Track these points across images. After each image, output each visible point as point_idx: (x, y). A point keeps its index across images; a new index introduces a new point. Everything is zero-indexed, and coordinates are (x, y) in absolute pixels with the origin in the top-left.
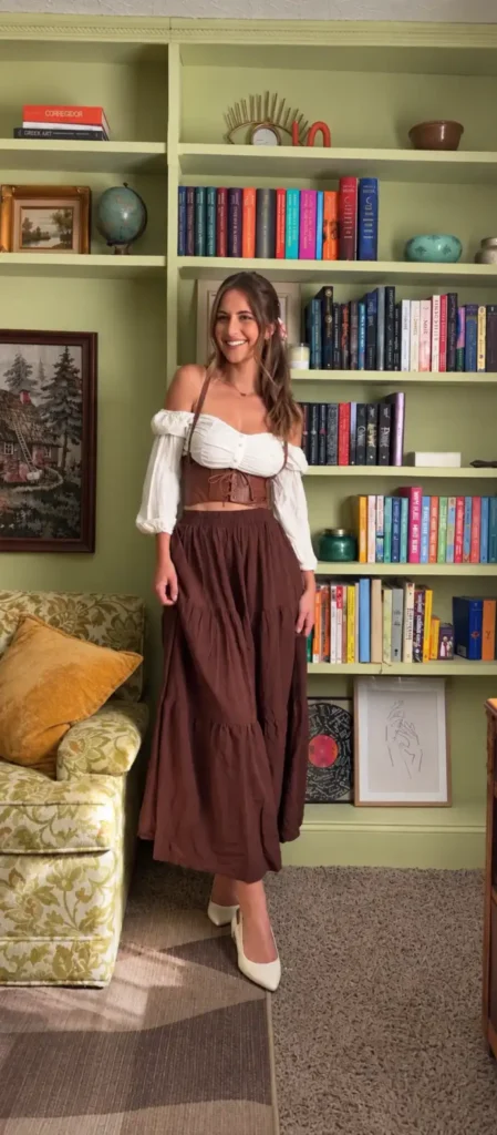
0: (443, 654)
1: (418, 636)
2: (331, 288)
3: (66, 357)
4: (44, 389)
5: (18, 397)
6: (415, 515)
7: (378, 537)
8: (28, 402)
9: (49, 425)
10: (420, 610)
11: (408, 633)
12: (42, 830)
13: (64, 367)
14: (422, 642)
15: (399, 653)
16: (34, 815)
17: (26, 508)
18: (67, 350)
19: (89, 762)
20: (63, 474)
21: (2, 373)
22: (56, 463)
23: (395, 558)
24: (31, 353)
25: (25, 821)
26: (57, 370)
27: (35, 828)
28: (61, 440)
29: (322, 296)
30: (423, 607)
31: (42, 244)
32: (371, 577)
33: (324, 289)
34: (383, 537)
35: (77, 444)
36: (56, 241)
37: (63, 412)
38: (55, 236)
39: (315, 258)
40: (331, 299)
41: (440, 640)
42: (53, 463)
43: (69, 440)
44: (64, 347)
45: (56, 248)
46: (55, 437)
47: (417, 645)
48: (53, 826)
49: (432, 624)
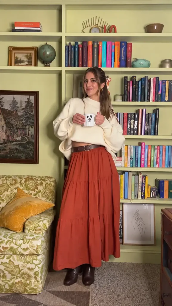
0: (151, 196)
1: (143, 191)
2: (136, 77)
3: (29, 99)
4: (22, 109)
5: (13, 112)
6: (143, 152)
7: (131, 159)
8: (17, 114)
9: (23, 122)
10: (144, 182)
11: (140, 190)
12: (18, 248)
13: (28, 102)
14: (144, 193)
15: (136, 196)
16: (15, 243)
17: (16, 149)
18: (29, 97)
19: (35, 227)
20: (28, 138)
21: (9, 105)
22: (26, 135)
23: (136, 166)
24: (18, 98)
25: (13, 245)
26: (26, 103)
27: (15, 247)
28: (27, 127)
29: (133, 79)
30: (145, 182)
31: (22, 64)
32: (128, 172)
33: (133, 77)
34: (132, 159)
35: (33, 128)
36: (27, 63)
37: (28, 117)
38: (26, 61)
39: (112, 67)
40: (136, 80)
41: (151, 192)
42: (25, 134)
43: (30, 127)
44: (28, 96)
45: (26, 65)
46: (25, 126)
47: (143, 193)
48: (21, 246)
49: (148, 187)
